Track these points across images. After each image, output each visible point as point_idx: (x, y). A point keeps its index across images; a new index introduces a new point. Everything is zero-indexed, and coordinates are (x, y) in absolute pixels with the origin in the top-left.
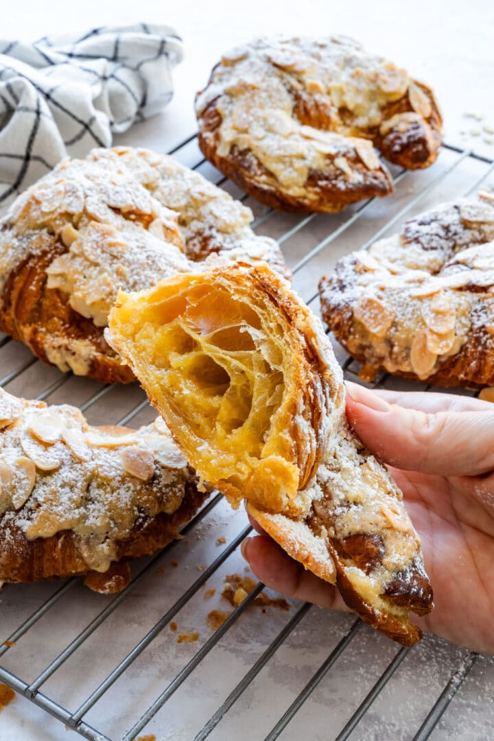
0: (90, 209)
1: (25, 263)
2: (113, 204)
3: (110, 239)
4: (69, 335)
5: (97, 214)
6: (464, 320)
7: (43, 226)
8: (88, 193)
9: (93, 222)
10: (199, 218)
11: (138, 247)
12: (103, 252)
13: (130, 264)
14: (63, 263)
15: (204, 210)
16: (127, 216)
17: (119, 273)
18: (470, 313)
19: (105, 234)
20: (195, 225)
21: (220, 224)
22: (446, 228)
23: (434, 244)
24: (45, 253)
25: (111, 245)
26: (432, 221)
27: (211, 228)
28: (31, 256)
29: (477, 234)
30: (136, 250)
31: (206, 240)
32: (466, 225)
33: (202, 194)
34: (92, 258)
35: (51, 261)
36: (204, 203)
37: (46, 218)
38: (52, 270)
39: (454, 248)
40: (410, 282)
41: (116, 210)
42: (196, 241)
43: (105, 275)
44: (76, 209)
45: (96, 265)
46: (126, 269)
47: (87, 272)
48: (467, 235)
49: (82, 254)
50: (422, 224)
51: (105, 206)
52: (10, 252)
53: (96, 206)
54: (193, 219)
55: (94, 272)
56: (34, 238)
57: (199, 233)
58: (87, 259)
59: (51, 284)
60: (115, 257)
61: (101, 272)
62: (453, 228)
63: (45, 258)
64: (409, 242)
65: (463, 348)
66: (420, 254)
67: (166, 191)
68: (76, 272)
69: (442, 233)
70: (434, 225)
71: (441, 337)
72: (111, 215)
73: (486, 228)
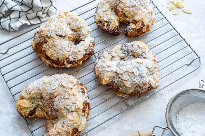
0: (52, 36)
1: (39, 43)
2: (57, 34)
3: (54, 43)
4: (46, 58)
5: (53, 36)
6: (112, 79)
7: (43, 37)
8: (52, 31)
9: (52, 38)
10: (79, 31)
11: (60, 45)
12: (53, 45)
13: (57, 49)
14: (45, 45)
15: (80, 30)
16: (60, 36)
17: (55, 50)
18: (114, 77)
19: (54, 41)
20: (78, 32)
21: (83, 34)
22: (128, 50)
23: (124, 53)
24: (43, 42)
25: (54, 44)
26: (127, 47)
27: (81, 34)
28: (40, 42)
29: (133, 54)
30: (59, 46)
31: (80, 36)
32: (132, 52)
33: (80, 27)
34: (50, 46)
35: (44, 44)
36: (81, 28)
37: (43, 36)
38: (44, 46)
39: (128, 55)
40: (107, 66)
41: (57, 35)
42: (78, 36)
43: (52, 50)
44: (49, 35)
45: (51, 48)
46: (56, 50)
47: (49, 49)
48: (131, 54)
49: (49, 45)
50: (125, 46)
51: (55, 34)
52: (37, 39)
53: (53, 35)
54: (78, 31)
55: (50, 49)
56: (41, 38)
57: (79, 34)
58: (49, 46)
59: (43, 49)
60: (55, 47)
61: (52, 49)
62: (129, 51)
63: (43, 43)
64: (121, 49)
65: (110, 83)
66: (121, 54)
67: (72, 25)
68: (47, 49)
69: (127, 51)
70: (127, 48)
71: (105, 81)
72: (56, 36)
73: (135, 54)
